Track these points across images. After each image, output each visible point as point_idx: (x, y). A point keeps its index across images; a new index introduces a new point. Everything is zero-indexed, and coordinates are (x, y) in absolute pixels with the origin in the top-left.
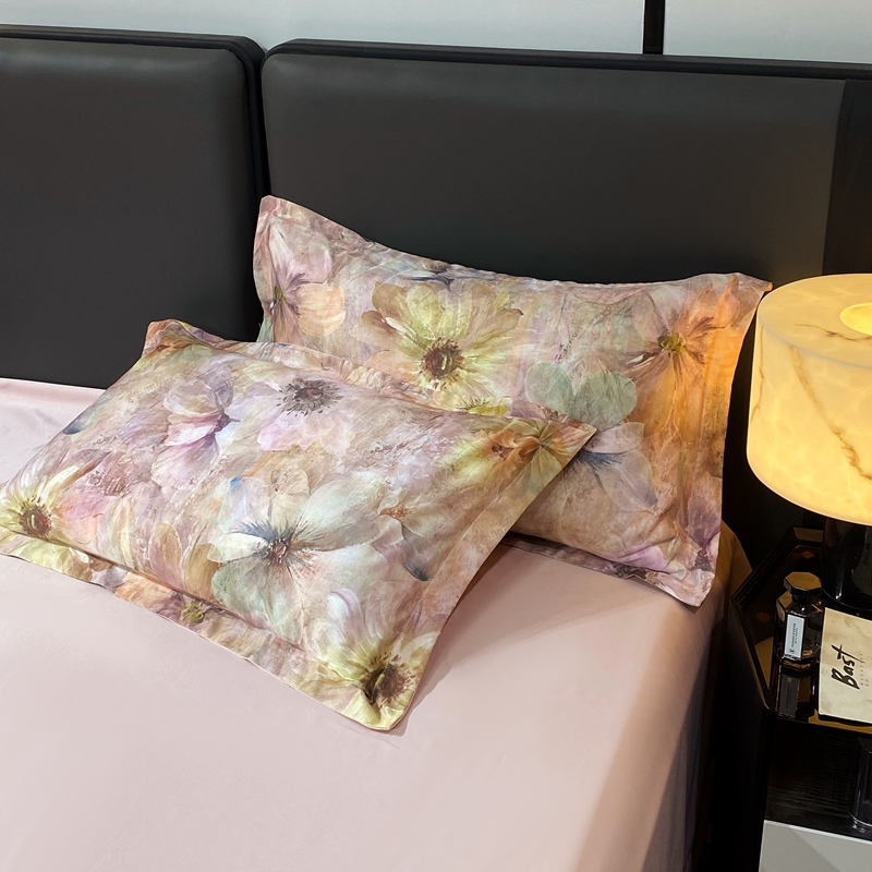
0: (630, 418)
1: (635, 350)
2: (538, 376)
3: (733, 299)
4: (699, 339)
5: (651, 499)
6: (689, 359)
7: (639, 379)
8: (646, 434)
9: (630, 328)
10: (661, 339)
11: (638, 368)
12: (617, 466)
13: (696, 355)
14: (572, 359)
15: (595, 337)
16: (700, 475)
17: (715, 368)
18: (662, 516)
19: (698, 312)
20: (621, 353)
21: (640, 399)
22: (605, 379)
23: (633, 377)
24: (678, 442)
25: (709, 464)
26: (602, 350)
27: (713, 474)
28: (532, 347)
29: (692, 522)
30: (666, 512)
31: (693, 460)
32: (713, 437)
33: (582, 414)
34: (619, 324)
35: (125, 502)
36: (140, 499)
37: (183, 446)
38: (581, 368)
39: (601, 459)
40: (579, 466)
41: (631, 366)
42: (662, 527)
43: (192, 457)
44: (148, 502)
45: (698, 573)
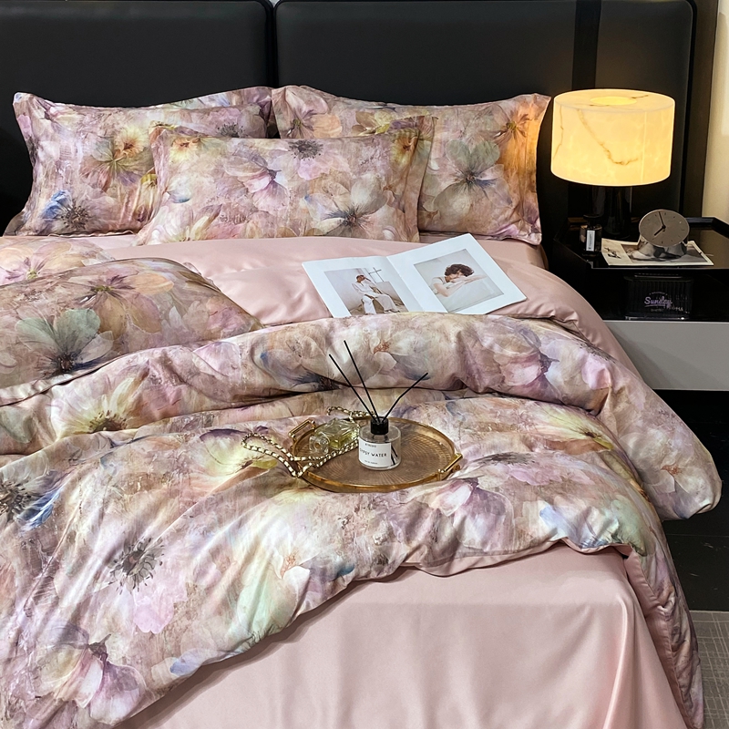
0: (497, 162)
1: (497, 130)
2: (452, 146)
3: (535, 106)
4: (523, 124)
5: (510, 202)
6: (519, 133)
7: (499, 144)
8: (505, 170)
9: (493, 119)
10: (507, 124)
11: (498, 138)
12: (493, 186)
13: (522, 132)
14: (467, 137)
15: (477, 126)
16: (527, 192)
17: (529, 139)
18: (514, 210)
19: (522, 111)
20: (490, 132)
21: (501, 154)
22: (484, 145)
23: (497, 143)
24: (518, 174)
25: (530, 186)
26: (481, 131)
27: (533, 191)
28: (446, 133)
30: (516, 207)
31: (524, 185)
32: (531, 173)
33: (475, 162)
34: (488, 118)
35: (250, 224)
36: (259, 220)
37: (262, 190)
38: (472, 141)
39: (486, 183)
40: (475, 187)
41: (495, 138)
42: (514, 215)
43: (273, 194)
44: (265, 220)
45: (533, 235)
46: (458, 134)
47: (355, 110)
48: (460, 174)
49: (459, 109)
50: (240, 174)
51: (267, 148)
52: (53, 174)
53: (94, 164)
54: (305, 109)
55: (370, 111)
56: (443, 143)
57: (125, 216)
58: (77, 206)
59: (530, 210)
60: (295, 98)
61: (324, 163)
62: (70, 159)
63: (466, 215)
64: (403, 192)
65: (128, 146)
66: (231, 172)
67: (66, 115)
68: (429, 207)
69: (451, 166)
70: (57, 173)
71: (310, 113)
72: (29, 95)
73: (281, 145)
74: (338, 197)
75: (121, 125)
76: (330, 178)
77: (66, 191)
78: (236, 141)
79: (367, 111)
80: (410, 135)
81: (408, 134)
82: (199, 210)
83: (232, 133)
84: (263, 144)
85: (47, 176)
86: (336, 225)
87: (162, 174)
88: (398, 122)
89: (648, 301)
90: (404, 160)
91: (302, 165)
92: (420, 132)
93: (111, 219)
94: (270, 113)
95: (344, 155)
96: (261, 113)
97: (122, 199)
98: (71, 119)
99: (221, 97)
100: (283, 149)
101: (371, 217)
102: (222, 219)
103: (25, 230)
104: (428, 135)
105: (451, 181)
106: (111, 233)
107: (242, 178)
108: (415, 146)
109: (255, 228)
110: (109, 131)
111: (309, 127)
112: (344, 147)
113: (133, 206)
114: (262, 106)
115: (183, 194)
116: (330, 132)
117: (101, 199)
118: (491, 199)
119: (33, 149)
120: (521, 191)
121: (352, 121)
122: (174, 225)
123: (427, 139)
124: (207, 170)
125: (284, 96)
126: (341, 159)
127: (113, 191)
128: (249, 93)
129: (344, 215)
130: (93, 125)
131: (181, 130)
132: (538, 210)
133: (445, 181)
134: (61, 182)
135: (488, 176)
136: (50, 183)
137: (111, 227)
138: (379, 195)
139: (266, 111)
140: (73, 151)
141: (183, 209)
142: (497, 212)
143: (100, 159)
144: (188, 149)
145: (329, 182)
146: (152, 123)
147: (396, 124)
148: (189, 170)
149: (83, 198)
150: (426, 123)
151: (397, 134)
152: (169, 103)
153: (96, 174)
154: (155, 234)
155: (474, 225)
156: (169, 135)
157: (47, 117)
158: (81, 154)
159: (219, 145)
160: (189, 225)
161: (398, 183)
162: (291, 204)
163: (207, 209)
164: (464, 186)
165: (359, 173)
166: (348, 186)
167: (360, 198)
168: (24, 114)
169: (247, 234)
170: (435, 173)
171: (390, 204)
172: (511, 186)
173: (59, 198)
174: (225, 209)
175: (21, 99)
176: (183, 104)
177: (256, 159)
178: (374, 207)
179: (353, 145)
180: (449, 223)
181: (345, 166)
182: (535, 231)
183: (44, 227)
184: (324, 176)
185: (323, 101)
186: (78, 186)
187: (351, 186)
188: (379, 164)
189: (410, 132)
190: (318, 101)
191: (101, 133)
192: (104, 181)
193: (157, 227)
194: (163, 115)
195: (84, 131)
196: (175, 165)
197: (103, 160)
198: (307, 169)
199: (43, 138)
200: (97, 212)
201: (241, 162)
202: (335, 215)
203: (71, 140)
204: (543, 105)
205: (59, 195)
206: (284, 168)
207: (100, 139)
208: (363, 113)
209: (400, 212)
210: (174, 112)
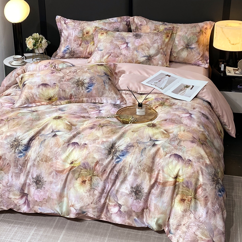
0: (196, 42)
1: (197, 32)
2: (183, 37)
3: (210, 25)
4: (205, 31)
5: (199, 54)
6: (204, 33)
7: (197, 36)
8: (199, 44)
9: (196, 29)
10: (200, 30)
12: (195, 49)
13: (205, 33)
14: (188, 34)
16: (206, 51)
17: (207, 35)
18: (201, 56)
19: (205, 27)
21: (198, 39)
22: (193, 37)
24: (203, 46)
25: (207, 50)
26: (192, 32)
27: (207, 51)
28: (181, 33)
29: (205, 58)
30: (202, 56)
31: (205, 49)
32: (207, 46)
33: (190, 42)
34: (194, 28)
35: (120, 58)
36: (122, 57)
37: (124, 48)
38: (189, 35)
39: (192, 48)
40: (189, 49)
41: (196, 34)
42: (201, 58)
43: (127, 50)
44: (124, 57)
45: (206, 64)
46: (184, 33)
47: (154, 24)
48: (184, 45)
49: (186, 25)
50: (118, 43)
51: (126, 35)
52: (66, 40)
53: (77, 38)
54: (140, 23)
55: (159, 25)
56: (180, 36)
57: (85, 53)
58: (72, 50)
59: (206, 57)
60: (137, 20)
61: (142, 40)
62: (71, 36)
63: (186, 58)
64: (166, 50)
65: (87, 33)
66: (115, 42)
67: (70, 23)
68: (175, 55)
69: (182, 43)
70: (67, 40)
71: (141, 25)
72: (60, 17)
73: (130, 34)
74: (146, 51)
75: (86, 27)
76: (144, 45)
77: (69, 46)
78: (118, 33)
79: (158, 25)
80: (170, 32)
81: (169, 32)
82: (105, 53)
83: (117, 30)
84: (125, 34)
85: (64, 41)
86: (145, 60)
87: (96, 42)
88: (166, 28)
89: (239, 86)
90: (167, 40)
91: (136, 41)
92: (173, 31)
93: (81, 54)
94: (129, 24)
95: (149, 38)
96: (127, 24)
97: (85, 49)
98: (71, 24)
99: (115, 19)
100: (131, 36)
101: (155, 57)
102: (112, 56)
103: (58, 56)
104: (175, 32)
105: (182, 47)
106: (81, 58)
107: (118, 44)
108: (171, 36)
109: (121, 59)
110: (82, 28)
111: (140, 29)
112: (149, 36)
113: (88, 51)
114: (127, 22)
115: (101, 48)
116: (146, 31)
117: (79, 48)
118: (194, 53)
119: (61, 33)
120: (203, 51)
121: (153, 28)
122: (98, 57)
123: (175, 34)
124: (109, 41)
125: (134, 19)
126: (148, 40)
127: (82, 46)
128: (124, 18)
129: (147, 57)
130: (78, 26)
131: (102, 29)
132: (209, 57)
133: (180, 47)
134: (68, 43)
135: (193, 46)
136: (65, 43)
137: (81, 57)
138: (158, 51)
139: (128, 23)
140: (72, 34)
141: (101, 53)
142: (195, 57)
143: (79, 37)
144: (103, 35)
145: (143, 46)
146: (94, 26)
147: (166, 29)
148: (103, 41)
149: (74, 48)
150: (175, 29)
151: (165, 32)
152: (100, 20)
153: (78, 41)
154: (93, 60)
155: (188, 61)
156: (98, 30)
157: (65, 23)
158: (74, 35)
159: (112, 34)
160: (102, 57)
161: (164, 47)
162: (132, 53)
163: (108, 53)
164: (186, 49)
165: (153, 44)
166: (149, 48)
167: (152, 52)
168: (59, 22)
169: (119, 61)
170: (177, 45)
171: (161, 54)
172: (200, 50)
173: (67, 48)
174: (113, 53)
175: (58, 17)
176: (104, 21)
177: (123, 39)
178: (156, 55)
179: (152, 35)
180: (181, 60)
181: (149, 42)
182: (207, 63)
183: (63, 56)
184: (142, 45)
185: (145, 21)
186: (73, 44)
187: (150, 48)
188: (159, 41)
189: (170, 31)
190: (144, 21)
191: (80, 29)
192: (80, 43)
193: (94, 58)
194: (98, 24)
195: (75, 28)
196: (99, 40)
197: (80, 37)
198: (138, 42)
199: (63, 30)
200: (78, 52)
201: (119, 40)
202: (145, 57)
203: (71, 30)
204: (212, 25)
205: (67, 46)
206: (131, 42)
207: (79, 31)
208: (157, 25)
209: (164, 56)
210: (101, 23)
